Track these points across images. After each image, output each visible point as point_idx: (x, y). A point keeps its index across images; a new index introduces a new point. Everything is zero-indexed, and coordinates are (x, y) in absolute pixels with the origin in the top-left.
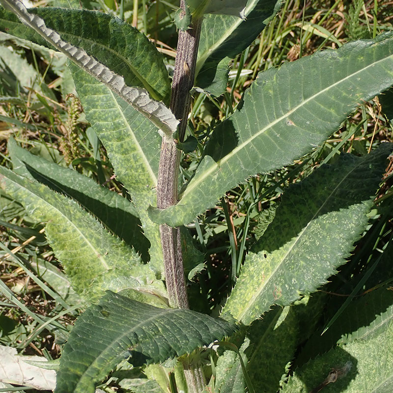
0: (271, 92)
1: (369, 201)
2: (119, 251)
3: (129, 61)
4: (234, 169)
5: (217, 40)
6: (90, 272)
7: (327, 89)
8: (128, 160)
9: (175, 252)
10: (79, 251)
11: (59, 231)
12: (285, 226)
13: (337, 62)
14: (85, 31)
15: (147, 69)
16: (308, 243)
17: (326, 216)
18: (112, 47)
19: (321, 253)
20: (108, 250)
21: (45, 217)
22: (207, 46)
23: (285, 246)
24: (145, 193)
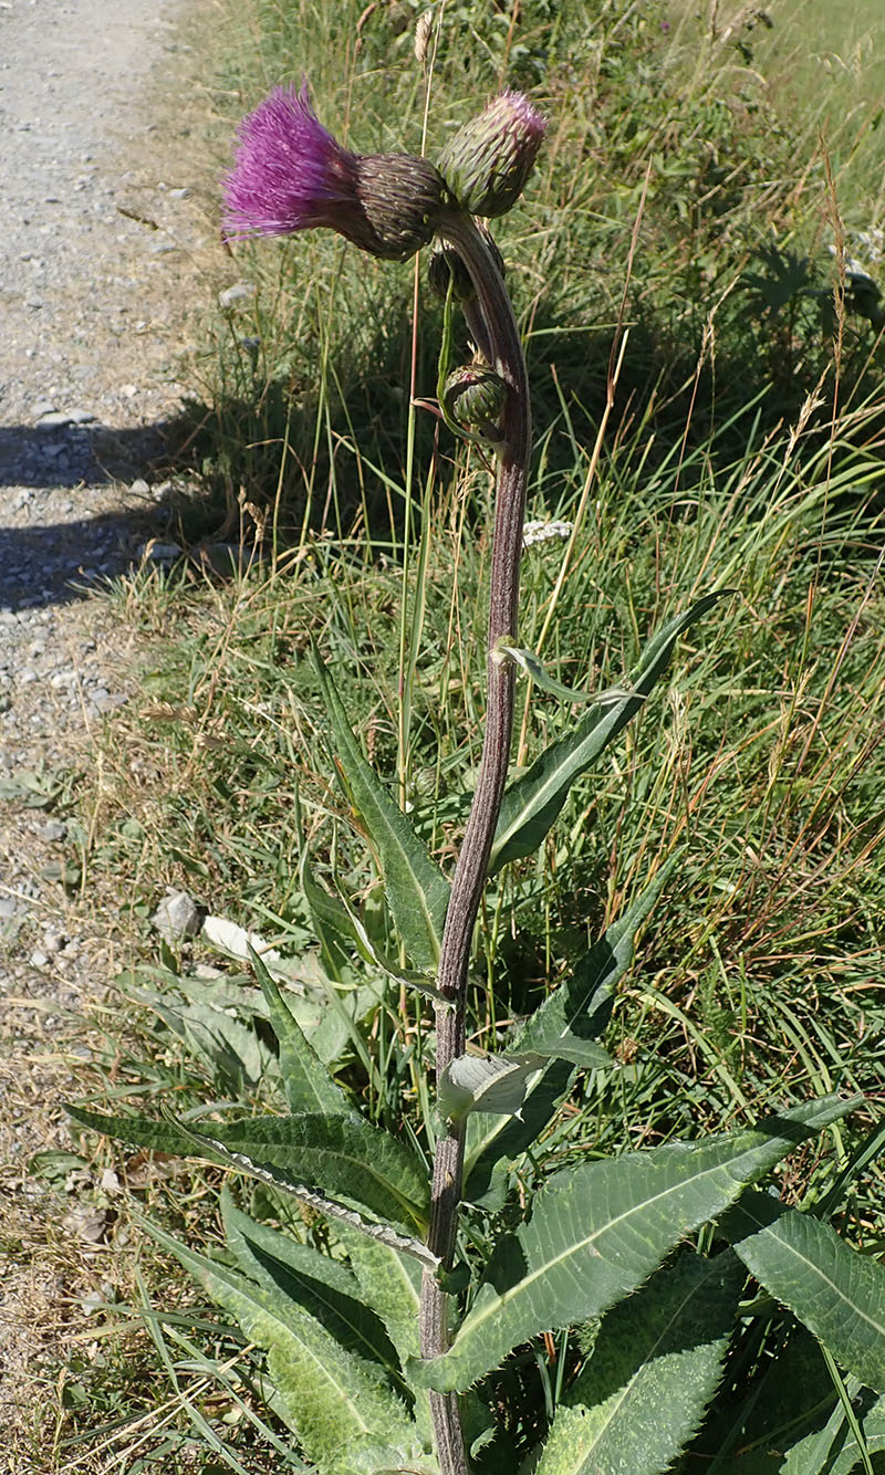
0: (567, 1204)
1: (723, 1340)
2: (374, 1396)
3: (372, 1167)
4: (523, 1312)
5: (492, 1126)
6: (333, 1425)
7: (641, 1206)
8: (381, 1275)
9: (449, 1418)
10: (316, 1391)
11: (288, 1361)
12: (608, 1368)
13: (652, 1171)
14: (310, 1140)
15: (398, 1175)
16: (639, 1402)
17: (663, 1360)
18: (347, 1153)
19: (659, 1419)
20: (358, 1392)
21: (267, 1339)
22: (479, 1136)
23: (610, 1399)
24: (405, 1322)
